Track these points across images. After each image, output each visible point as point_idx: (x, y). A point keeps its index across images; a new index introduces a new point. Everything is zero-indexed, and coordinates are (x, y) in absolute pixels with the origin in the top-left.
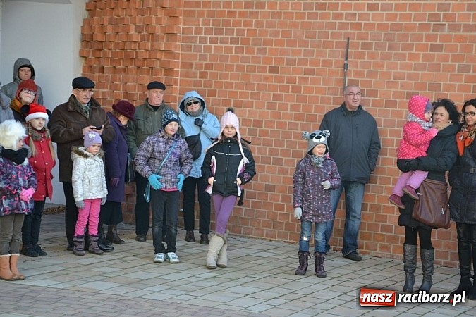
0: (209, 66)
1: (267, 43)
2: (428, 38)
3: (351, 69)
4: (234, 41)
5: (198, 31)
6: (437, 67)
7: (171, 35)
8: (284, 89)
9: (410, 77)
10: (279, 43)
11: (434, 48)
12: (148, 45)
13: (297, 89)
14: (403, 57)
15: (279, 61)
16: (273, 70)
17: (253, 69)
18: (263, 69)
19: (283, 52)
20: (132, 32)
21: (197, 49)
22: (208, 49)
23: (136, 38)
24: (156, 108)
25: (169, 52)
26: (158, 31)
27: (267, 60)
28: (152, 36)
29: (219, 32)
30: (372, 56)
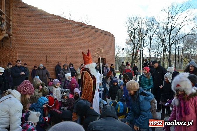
1: (33, 56)
2: (58, 55)
3: (48, 60)
4: (28, 56)
5: (21, 55)
6: (60, 59)
7: (16, 56)
8: (37, 63)
9: (56, 60)
10: (36, 56)
11: (59, 56)
12: (11, 58)
14: (55, 58)
16: (35, 60)
17: (31, 60)
18: (33, 60)
19: (36, 58)
20: (8, 56)
22: (23, 58)
24: (25, 68)
26: (13, 56)
27: (34, 59)
29: (25, 55)
30: (50, 58)
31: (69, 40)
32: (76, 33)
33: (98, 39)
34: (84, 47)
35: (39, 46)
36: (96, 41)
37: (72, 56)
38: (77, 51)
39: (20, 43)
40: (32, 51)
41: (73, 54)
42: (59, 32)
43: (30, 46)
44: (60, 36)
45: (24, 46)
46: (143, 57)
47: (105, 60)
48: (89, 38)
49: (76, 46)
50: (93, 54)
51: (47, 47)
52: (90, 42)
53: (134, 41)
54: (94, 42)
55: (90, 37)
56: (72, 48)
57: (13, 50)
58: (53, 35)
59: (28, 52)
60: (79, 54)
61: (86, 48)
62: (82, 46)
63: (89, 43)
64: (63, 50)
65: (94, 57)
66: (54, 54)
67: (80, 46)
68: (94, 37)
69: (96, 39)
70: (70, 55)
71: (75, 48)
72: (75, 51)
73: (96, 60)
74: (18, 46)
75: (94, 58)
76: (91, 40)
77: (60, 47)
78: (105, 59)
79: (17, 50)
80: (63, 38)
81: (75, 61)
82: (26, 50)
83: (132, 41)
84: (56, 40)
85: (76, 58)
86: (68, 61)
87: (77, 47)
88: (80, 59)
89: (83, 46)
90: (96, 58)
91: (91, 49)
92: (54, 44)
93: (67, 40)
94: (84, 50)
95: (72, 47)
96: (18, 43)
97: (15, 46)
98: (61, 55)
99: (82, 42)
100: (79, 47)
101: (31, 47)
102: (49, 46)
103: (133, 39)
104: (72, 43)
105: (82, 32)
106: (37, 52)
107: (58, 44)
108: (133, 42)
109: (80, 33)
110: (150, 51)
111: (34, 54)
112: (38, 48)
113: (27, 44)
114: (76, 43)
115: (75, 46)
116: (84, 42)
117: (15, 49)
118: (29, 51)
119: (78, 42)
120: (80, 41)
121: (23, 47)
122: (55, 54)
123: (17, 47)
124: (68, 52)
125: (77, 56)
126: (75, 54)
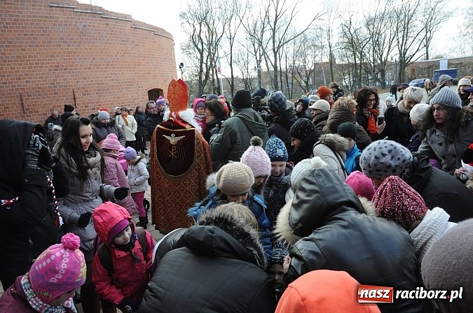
2: (52, 90)
3: (25, 105)
6: (58, 100)
9: (49, 104)
11: (56, 94)
14: (45, 98)
30: (33, 99)
31: (74, 52)
32: (90, 33)
33: (143, 46)
34: (114, 68)
36: (138, 51)
37: (87, 91)
38: (98, 78)
41: (91, 84)
42: (46, 31)
44: (51, 42)
46: (218, 79)
47: (163, 94)
48: (121, 44)
49: (95, 65)
50: (135, 82)
51: (17, 72)
52: (124, 53)
53: (200, 47)
54: (134, 53)
55: (123, 41)
56: (84, 72)
58: (28, 39)
60: (103, 84)
61: (118, 68)
62: (108, 65)
63: (123, 56)
64: (61, 76)
65: (139, 87)
66: (41, 88)
67: (103, 65)
68: (133, 42)
69: (138, 45)
70: (84, 88)
71: (92, 72)
72: (94, 78)
73: (144, 95)
75: (138, 90)
76: (126, 50)
77: (55, 70)
78: (162, 90)
80: (58, 46)
81: (98, 102)
83: (196, 46)
84: (39, 53)
85: (97, 94)
86: (79, 104)
87: (98, 68)
88: (108, 96)
89: (111, 65)
90: (143, 90)
91: (130, 71)
92: (36, 64)
93: (69, 52)
94: (115, 74)
95: (85, 68)
98: (60, 90)
99: (108, 56)
100: (102, 68)
102: (24, 68)
103: (197, 43)
104: (84, 59)
105: (104, 30)
107: (47, 63)
108: (197, 48)
109: (99, 33)
110: (231, 65)
114: (94, 59)
115: (91, 65)
116: (112, 56)
119: (96, 56)
120: (102, 52)
122: (44, 88)
124: (77, 82)
125: (99, 90)
126: (94, 84)
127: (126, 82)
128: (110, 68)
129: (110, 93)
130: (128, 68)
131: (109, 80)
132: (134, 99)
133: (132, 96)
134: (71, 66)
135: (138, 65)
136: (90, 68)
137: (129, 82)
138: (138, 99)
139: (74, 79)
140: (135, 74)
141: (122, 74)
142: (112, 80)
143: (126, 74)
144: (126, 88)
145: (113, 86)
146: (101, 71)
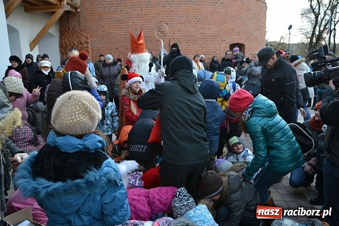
0: (99, 50)
1: (115, 42)
4: (105, 43)
5: (95, 41)
7: (87, 43)
8: (120, 54)
10: (118, 42)
12: (81, 46)
13: (124, 53)
14: (150, 43)
15: (118, 47)
16: (117, 49)
17: (111, 49)
19: (119, 44)
20: (75, 43)
21: (95, 45)
22: (98, 45)
23: (77, 44)
25: (88, 47)
26: (83, 42)
27: (115, 47)
28: (81, 44)
29: (101, 41)
31: (175, 11)
33: (231, 7)
34: (203, 24)
35: (123, 23)
36: (226, 11)
37: (179, 41)
38: (189, 31)
39: (92, 20)
40: (112, 33)
41: (183, 36)
43: (108, 24)
44: (159, 4)
45: (99, 24)
47: (244, 48)
49: (188, 21)
50: (219, 36)
51: (136, 25)
52: (213, 13)
53: (317, 11)
54: (222, 13)
55: (213, 3)
56: (179, 26)
57: (82, 33)
59: (107, 36)
60: (192, 36)
61: (206, 24)
62: (198, 22)
63: (211, 15)
65: (222, 41)
67: (194, 21)
69: (226, 6)
70: (177, 38)
71: (185, 26)
72: (186, 31)
73: (226, 48)
74: (90, 25)
75: (221, 43)
76: (215, 10)
78: (244, 45)
79: (89, 32)
80: (163, 7)
81: (186, 50)
82: (103, 31)
83: (313, 10)
84: (150, 12)
85: (187, 43)
87: (190, 24)
88: (195, 45)
89: (201, 21)
90: (226, 43)
91: (216, 27)
92: (148, 19)
94: (203, 29)
95: (180, 24)
96: (90, 21)
97: (85, 26)
99: (200, 14)
100: (193, 24)
101: (110, 26)
102: (140, 22)
103: (314, 6)
104: (180, 16)
106: (120, 35)
107: (155, 19)
108: (314, 12)
111: (115, 38)
112: (121, 28)
113: (104, 22)
114: (188, 16)
115: (185, 21)
116: (203, 14)
117: (85, 30)
118: (108, 33)
119: (190, 14)
121: (97, 27)
122: (150, 36)
123: (89, 28)
124: (173, 33)
125: (188, 40)
126: (185, 36)
127: (211, 36)
128: (200, 24)
129: (197, 43)
130: (215, 24)
131: (197, 33)
132: (216, 50)
133: (215, 48)
134: (171, 21)
135: (224, 23)
136: (184, 24)
137: (214, 36)
138: (219, 50)
139: (171, 31)
140: (221, 29)
141: (209, 29)
142: (200, 33)
143: (212, 29)
144: (211, 41)
145: (200, 38)
146: (192, 26)
